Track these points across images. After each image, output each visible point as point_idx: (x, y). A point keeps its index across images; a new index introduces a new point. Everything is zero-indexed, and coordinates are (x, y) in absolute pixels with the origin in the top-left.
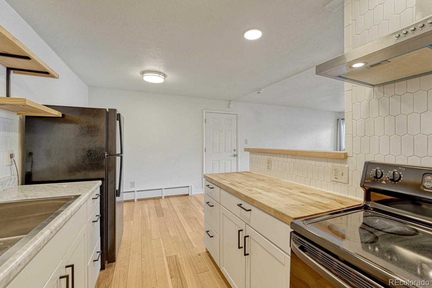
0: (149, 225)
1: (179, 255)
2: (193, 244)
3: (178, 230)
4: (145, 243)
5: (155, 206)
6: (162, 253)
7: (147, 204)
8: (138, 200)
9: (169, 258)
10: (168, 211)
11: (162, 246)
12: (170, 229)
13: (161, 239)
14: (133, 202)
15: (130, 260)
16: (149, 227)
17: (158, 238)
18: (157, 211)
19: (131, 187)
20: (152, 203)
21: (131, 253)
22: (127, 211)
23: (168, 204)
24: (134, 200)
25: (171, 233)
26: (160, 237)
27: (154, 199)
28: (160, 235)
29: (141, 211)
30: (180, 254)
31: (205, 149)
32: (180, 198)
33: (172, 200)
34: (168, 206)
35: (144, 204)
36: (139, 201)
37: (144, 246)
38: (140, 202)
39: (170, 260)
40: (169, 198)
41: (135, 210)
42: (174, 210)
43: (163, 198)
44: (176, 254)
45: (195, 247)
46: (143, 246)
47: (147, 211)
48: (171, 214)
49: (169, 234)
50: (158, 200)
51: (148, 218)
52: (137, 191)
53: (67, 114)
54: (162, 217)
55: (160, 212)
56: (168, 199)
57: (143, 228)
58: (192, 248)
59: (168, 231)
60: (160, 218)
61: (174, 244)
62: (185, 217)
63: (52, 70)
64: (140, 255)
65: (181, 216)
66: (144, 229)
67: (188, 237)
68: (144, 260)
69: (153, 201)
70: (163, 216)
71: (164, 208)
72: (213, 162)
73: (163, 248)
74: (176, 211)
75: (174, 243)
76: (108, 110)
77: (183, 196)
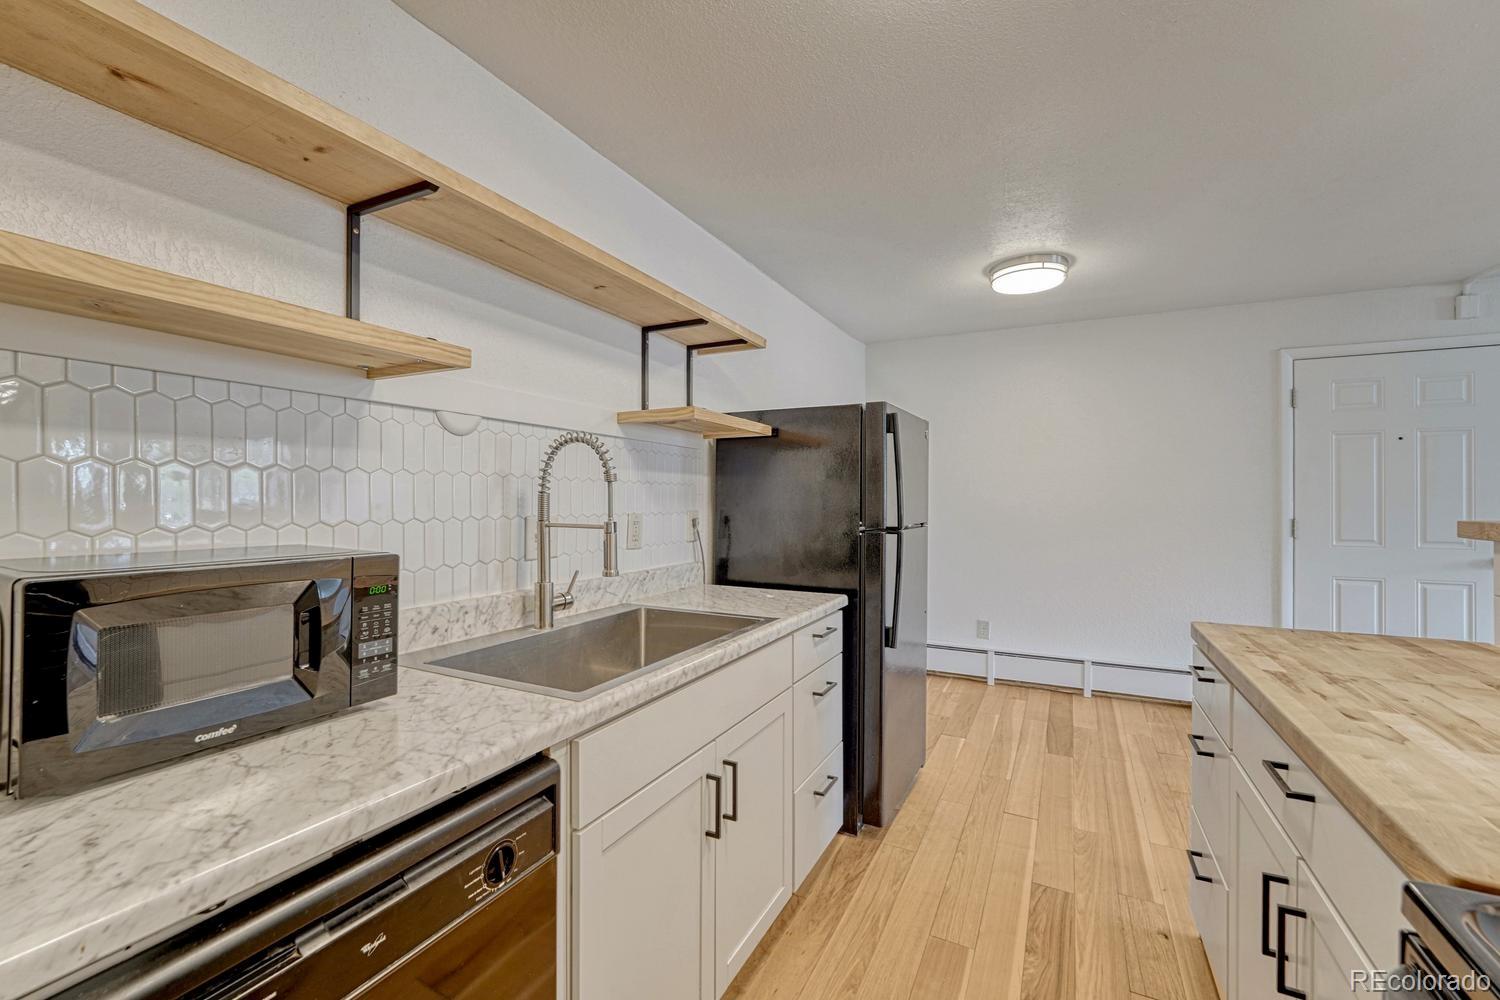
0: (1011, 766)
1: (1080, 897)
2: (1153, 886)
3: (1109, 817)
4: (981, 813)
5: (1050, 715)
6: (1023, 867)
7: (1023, 702)
8: (999, 682)
9: (1041, 889)
10: (1091, 743)
11: (1032, 844)
12: (1076, 804)
13: (1035, 822)
14: (979, 685)
15: (925, 841)
16: (1006, 774)
17: (1025, 814)
18: (1051, 731)
19: (978, 636)
20: (1041, 703)
21: (933, 824)
22: (958, 707)
23: (1098, 722)
24: (985, 678)
25: (1076, 819)
26: (1035, 816)
27: (1054, 690)
28: (1036, 807)
29: (997, 716)
30: (1087, 899)
31: (1293, 521)
32: (1157, 710)
33: (1120, 711)
34: (1099, 729)
35: (1014, 698)
36: (1000, 688)
37: (973, 822)
38: (1005, 689)
39: (1043, 900)
40: (1111, 702)
41: (981, 709)
42: (1120, 746)
43: (1088, 694)
44: (1071, 892)
45: (1158, 899)
46: (970, 819)
47: (1017, 721)
48: (1102, 757)
49: (1070, 817)
50: (1067, 697)
51: (1015, 745)
52: (997, 653)
53: (782, 428)
54: (1064, 758)
55: (1060, 739)
56: (1106, 702)
57: (989, 770)
58: (1141, 901)
59: (1070, 807)
60: (1054, 756)
61: (1076, 856)
62: (1155, 785)
63: (750, 332)
64: (955, 842)
65: (1137, 775)
66: (991, 774)
67: (1139, 853)
68: (962, 861)
69: (1048, 696)
70: (1069, 754)
71: (1079, 729)
72: (1339, 586)
73: (1031, 853)
74: (1126, 754)
75: (1078, 854)
76: (864, 408)
77: (1175, 705)
